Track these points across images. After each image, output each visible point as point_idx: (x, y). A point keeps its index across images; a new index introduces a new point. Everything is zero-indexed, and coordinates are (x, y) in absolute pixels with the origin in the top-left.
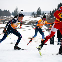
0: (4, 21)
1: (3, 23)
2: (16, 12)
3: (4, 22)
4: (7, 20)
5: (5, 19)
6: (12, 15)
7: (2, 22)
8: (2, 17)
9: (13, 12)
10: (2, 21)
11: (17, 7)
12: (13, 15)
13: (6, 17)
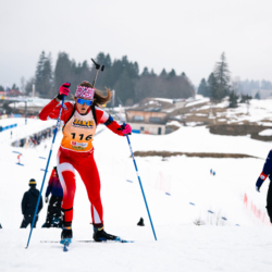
0: (163, 122)
1: (156, 131)
2: (219, 81)
3: (163, 127)
4: (179, 117)
5: (169, 114)
6: (199, 93)
7: (154, 128)
8: (151, 102)
9: (203, 80)
10: (153, 121)
11: (223, 57)
12: (205, 96)
13: (171, 101)
